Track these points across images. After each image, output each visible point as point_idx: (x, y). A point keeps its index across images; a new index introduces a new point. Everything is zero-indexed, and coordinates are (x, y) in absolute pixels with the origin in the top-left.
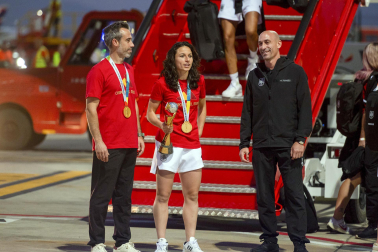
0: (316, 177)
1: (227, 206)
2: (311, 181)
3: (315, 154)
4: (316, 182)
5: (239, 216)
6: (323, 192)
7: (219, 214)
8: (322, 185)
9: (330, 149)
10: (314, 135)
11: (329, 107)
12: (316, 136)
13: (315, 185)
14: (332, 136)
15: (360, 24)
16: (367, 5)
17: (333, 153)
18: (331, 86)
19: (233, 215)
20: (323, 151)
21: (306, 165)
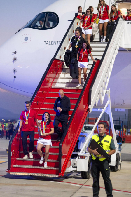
0: (74, 164)
1: (47, 173)
2: (73, 166)
3: (74, 157)
4: (74, 166)
5: (51, 176)
6: (76, 169)
7: (45, 175)
8: (76, 167)
9: (79, 156)
10: (74, 152)
11: (79, 143)
12: (75, 152)
13: (74, 167)
14: (79, 152)
15: (88, 117)
16: (91, 112)
17: (80, 157)
18: (80, 137)
19: (49, 176)
20: (77, 157)
21: (71, 161)
